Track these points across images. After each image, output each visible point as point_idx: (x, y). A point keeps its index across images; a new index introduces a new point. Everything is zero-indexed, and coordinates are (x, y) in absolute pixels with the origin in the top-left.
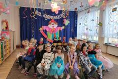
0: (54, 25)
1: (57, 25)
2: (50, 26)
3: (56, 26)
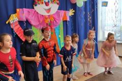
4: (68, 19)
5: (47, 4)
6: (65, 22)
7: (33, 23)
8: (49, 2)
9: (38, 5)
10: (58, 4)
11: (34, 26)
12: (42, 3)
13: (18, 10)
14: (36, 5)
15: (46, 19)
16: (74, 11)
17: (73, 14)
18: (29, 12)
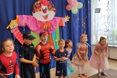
0: (48, 12)
1: (54, 13)
2: (38, 15)
3: (51, 14)
4: (64, 25)
5: (44, 11)
6: (61, 27)
7: (32, 28)
8: (46, 9)
9: (36, 12)
10: (54, 11)
11: (33, 31)
12: (40, 10)
13: (18, 16)
14: (34, 12)
15: (44, 24)
16: (69, 18)
17: (68, 20)
18: (28, 18)
